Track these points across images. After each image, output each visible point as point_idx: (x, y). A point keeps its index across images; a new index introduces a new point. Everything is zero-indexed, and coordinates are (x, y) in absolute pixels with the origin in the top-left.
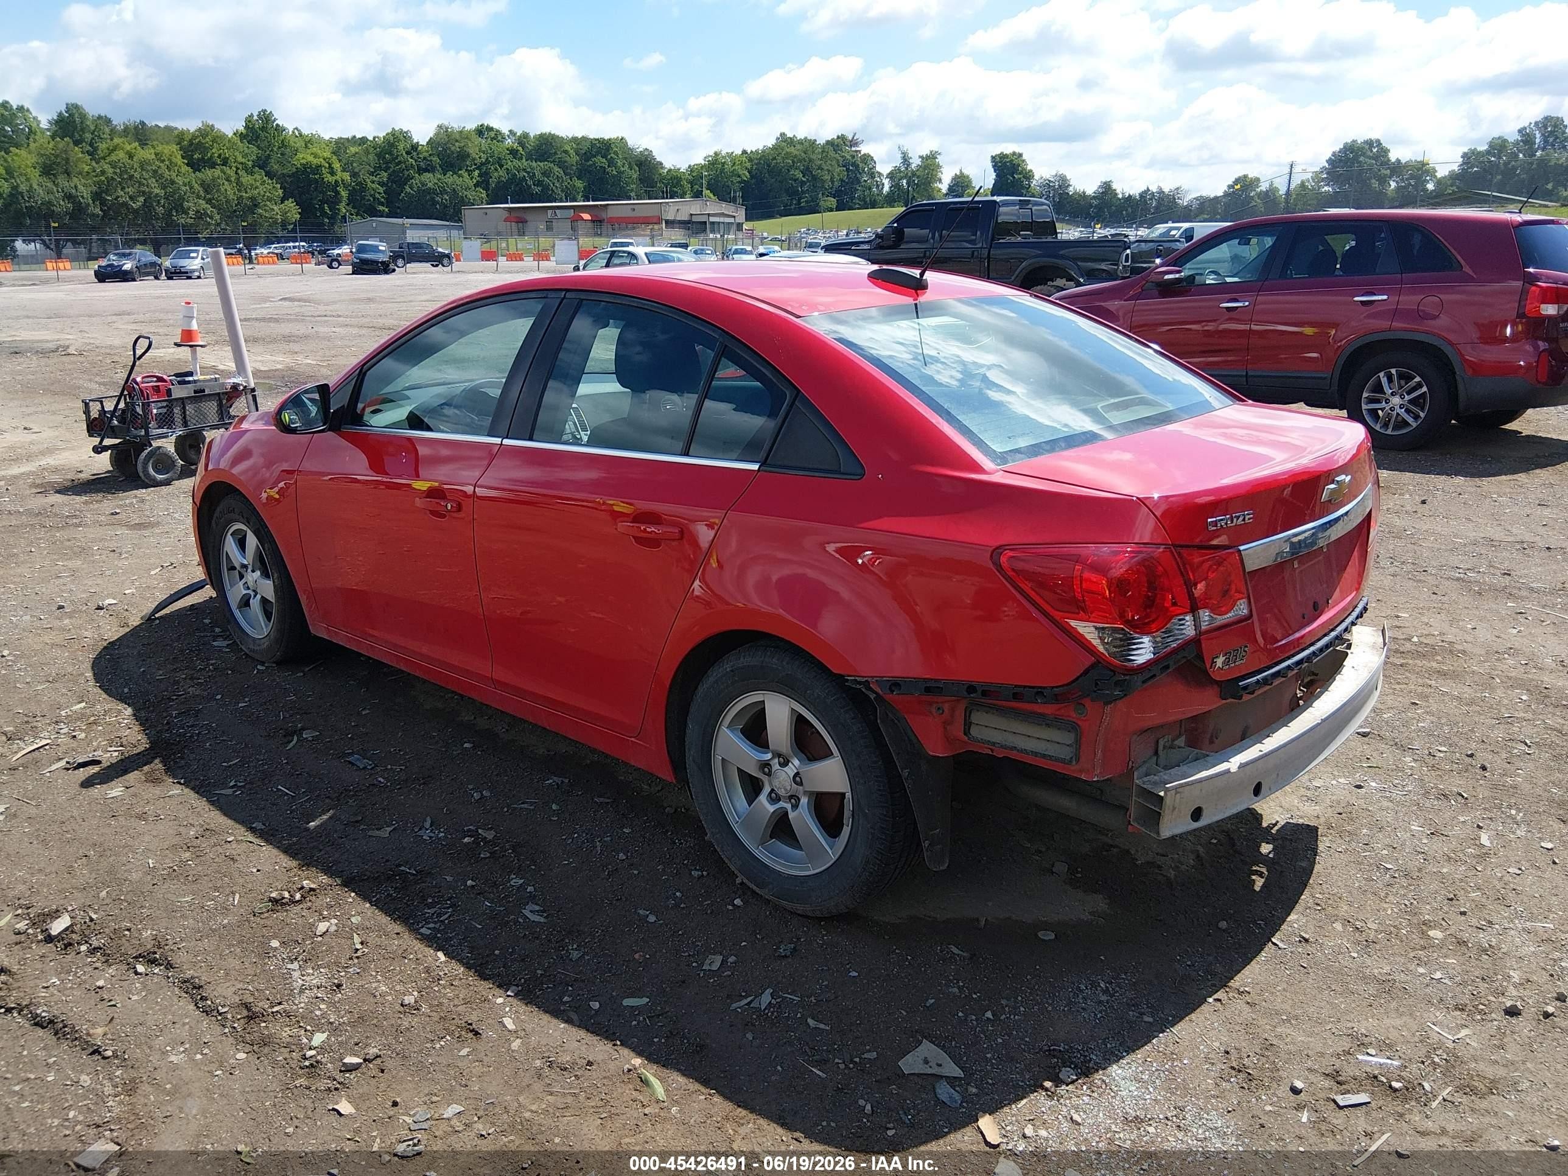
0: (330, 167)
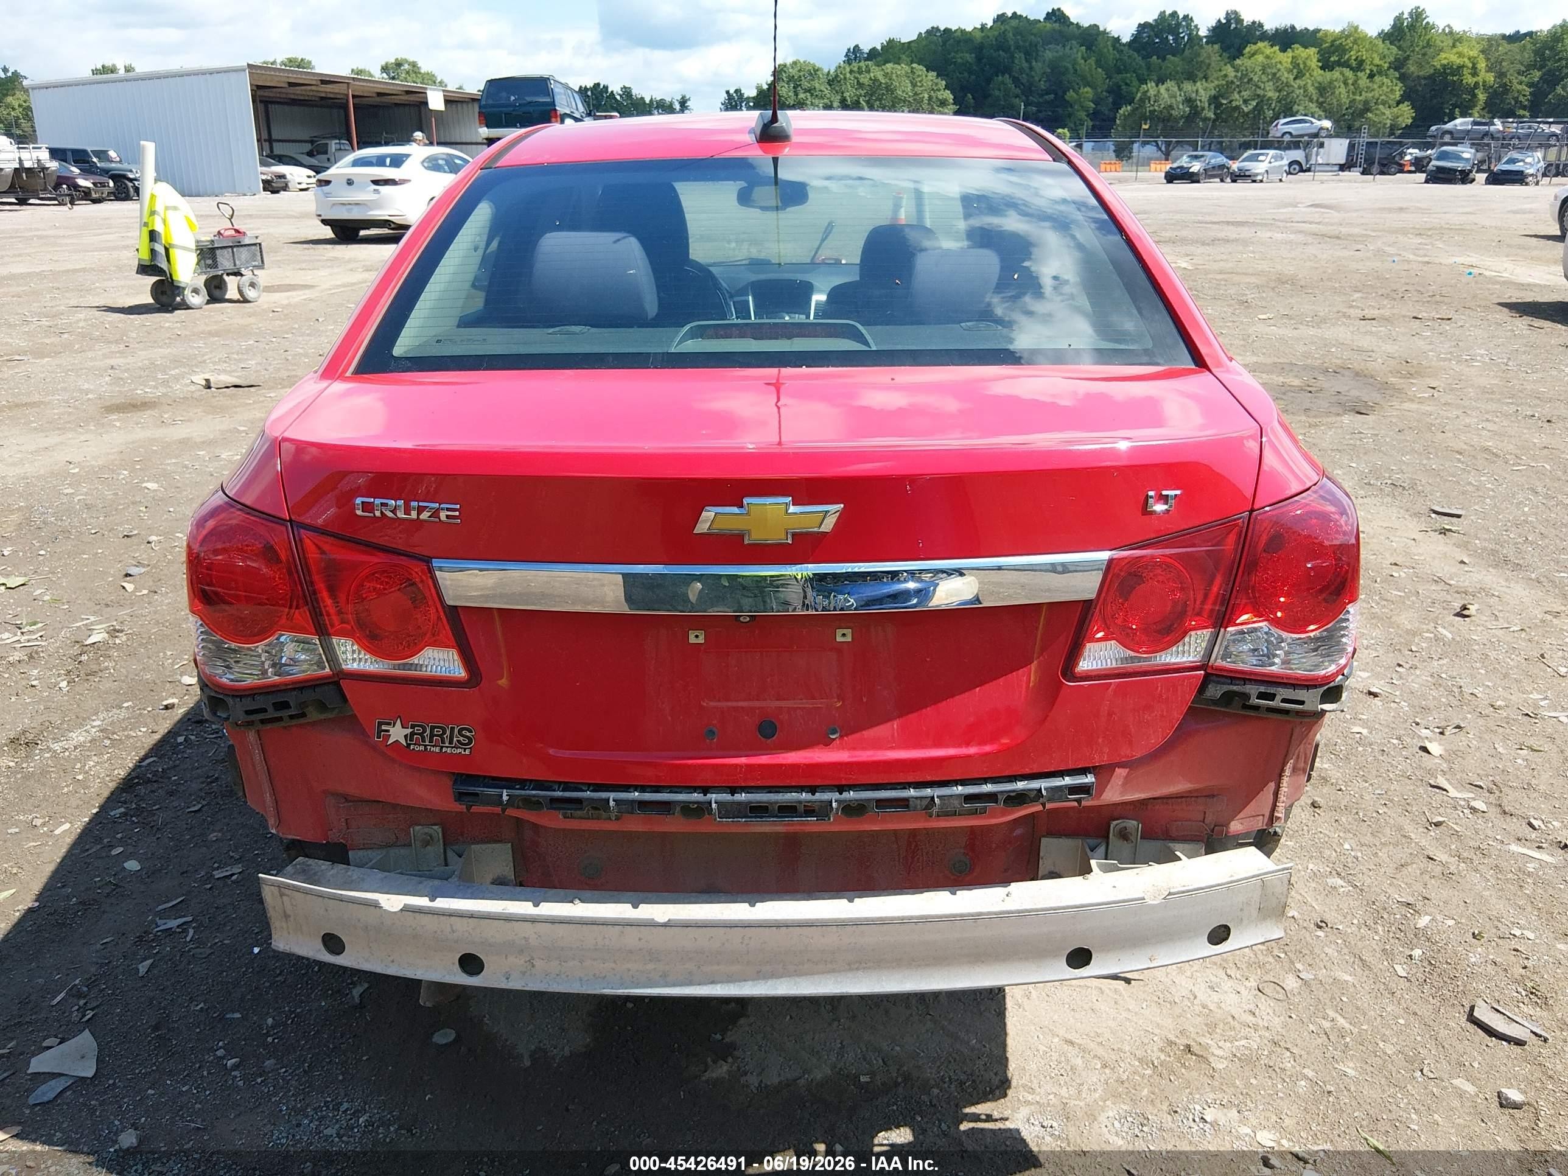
0: (1474, 67)
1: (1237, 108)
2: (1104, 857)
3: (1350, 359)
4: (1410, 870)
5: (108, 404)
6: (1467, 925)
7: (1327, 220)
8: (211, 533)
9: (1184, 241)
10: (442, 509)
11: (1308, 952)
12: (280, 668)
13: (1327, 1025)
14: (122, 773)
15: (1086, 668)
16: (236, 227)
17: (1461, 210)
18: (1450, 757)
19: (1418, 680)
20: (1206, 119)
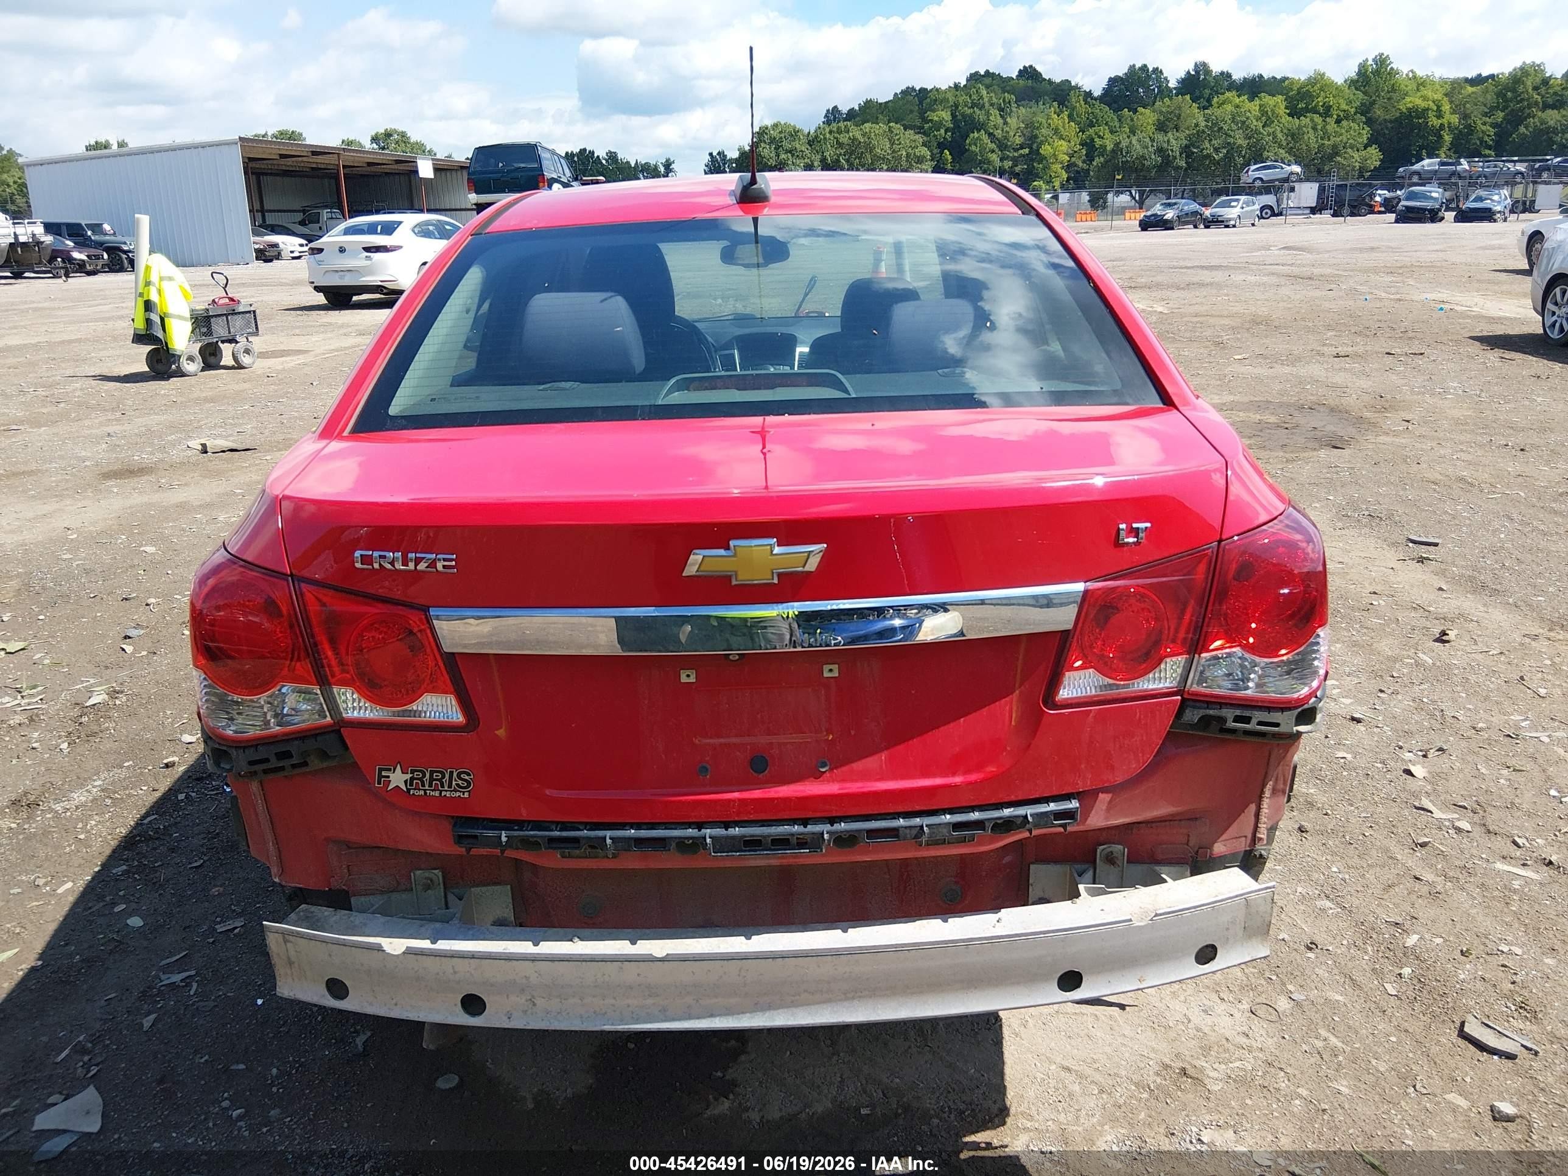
0: (1439, 110)
1: (1208, 156)
2: (1092, 881)
3: (1324, 396)
4: (1397, 890)
5: (106, 470)
6: (1455, 942)
7: (1299, 262)
8: (214, 589)
9: (1159, 286)
10: (439, 560)
11: (1299, 974)
12: (282, 719)
13: (1319, 1044)
14: (124, 831)
15: (1066, 696)
16: (230, 295)
17: (1430, 248)
18: (1434, 778)
19: (1400, 705)
20: (1178, 168)
